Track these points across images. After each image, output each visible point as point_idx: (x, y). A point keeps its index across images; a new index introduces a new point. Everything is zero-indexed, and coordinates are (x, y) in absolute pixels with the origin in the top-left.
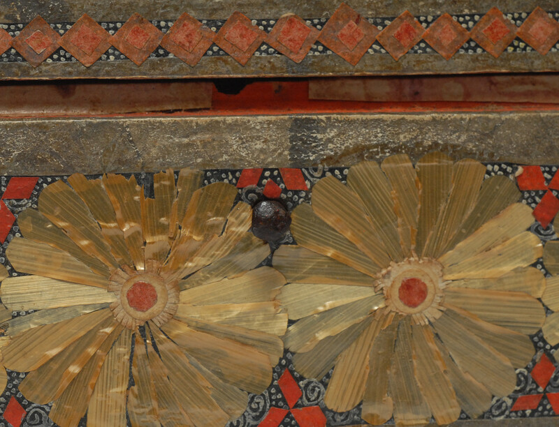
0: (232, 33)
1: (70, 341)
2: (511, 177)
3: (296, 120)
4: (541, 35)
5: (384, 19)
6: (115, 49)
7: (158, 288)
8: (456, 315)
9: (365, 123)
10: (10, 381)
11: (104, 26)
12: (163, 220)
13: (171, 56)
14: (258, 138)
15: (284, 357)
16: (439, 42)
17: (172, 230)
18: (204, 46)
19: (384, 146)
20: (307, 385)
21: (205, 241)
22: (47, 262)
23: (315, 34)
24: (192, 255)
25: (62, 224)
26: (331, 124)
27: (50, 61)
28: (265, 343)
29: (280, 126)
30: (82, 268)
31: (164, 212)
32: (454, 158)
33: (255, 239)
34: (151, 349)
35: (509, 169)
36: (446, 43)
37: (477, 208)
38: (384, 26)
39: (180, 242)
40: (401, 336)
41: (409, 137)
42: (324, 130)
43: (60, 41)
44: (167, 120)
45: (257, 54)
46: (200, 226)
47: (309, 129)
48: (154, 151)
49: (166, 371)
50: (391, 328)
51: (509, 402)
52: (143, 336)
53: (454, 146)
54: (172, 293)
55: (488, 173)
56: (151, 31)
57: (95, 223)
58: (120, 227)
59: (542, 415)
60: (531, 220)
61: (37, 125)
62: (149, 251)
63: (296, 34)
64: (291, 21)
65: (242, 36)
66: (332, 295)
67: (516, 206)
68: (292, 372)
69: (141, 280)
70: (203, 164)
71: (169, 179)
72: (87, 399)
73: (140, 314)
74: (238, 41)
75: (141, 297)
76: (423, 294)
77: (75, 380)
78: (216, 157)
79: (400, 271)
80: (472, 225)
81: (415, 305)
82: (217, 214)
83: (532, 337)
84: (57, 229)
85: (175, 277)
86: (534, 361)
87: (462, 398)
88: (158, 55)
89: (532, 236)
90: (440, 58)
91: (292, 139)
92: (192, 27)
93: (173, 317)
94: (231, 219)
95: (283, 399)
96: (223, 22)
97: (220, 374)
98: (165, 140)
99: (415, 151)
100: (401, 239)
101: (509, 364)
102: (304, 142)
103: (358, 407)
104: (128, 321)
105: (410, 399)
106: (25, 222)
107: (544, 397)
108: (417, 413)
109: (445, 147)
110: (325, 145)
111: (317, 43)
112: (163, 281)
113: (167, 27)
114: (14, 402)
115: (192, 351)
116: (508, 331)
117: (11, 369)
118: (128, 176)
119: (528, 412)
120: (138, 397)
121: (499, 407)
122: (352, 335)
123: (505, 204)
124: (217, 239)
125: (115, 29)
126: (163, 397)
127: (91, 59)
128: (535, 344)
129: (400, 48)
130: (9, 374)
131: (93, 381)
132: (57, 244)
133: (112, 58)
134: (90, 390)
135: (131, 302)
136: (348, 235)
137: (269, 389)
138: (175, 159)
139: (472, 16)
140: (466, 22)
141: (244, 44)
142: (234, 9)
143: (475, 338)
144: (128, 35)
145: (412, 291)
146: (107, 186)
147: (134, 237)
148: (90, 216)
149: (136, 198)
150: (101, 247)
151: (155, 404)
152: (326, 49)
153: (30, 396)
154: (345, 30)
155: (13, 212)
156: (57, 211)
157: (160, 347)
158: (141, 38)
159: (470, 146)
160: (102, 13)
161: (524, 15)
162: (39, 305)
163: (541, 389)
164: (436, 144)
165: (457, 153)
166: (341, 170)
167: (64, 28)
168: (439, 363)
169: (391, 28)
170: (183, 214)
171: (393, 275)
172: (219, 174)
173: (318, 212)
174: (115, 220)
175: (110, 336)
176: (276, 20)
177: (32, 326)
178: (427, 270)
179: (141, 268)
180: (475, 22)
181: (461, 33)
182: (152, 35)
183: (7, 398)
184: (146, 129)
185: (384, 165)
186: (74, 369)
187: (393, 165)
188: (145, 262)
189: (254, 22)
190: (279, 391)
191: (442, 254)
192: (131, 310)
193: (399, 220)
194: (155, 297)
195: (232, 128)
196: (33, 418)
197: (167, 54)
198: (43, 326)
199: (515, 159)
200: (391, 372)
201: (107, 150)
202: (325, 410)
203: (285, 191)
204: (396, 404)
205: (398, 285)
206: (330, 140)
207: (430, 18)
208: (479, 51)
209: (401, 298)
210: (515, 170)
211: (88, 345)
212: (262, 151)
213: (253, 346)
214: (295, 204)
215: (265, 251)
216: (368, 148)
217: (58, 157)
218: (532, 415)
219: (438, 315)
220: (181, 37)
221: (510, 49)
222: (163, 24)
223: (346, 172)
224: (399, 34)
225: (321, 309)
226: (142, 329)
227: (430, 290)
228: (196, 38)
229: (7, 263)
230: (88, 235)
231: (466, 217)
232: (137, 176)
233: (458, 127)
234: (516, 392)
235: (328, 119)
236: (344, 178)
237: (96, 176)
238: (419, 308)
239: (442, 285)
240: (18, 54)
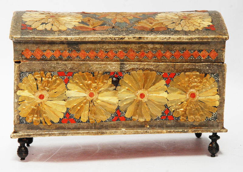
0: (110, 54)
1: (78, 103)
2: (161, 75)
3: (121, 63)
4: (168, 55)
5: (138, 52)
6: (88, 56)
7: (94, 93)
8: (150, 100)
9: (134, 64)
10: (67, 110)
11: (86, 52)
12: (96, 81)
13: (98, 58)
14: (114, 66)
15: (118, 107)
16: (149, 56)
17: (97, 83)
18: (104, 56)
19: (137, 68)
20: (122, 113)
21: (104, 85)
22: (74, 88)
23: (125, 54)
24: (101, 87)
25: (77, 81)
26: (127, 64)
27: (76, 58)
28: (114, 104)
29: (118, 64)
30: (81, 89)
31: (96, 79)
32: (151, 71)
33: (113, 85)
34: (93, 105)
35: (161, 73)
36: (150, 56)
37: (155, 80)
38: (138, 53)
39: (99, 85)
40: (140, 104)
41: (142, 67)
42: (126, 65)
43: (78, 55)
44: (97, 62)
45: (114, 58)
46: (102, 82)
47: (123, 65)
48: (94, 68)
49: (96, 109)
50: (138, 102)
51: (160, 117)
52: (92, 102)
53: (151, 69)
54: (97, 94)
55: (157, 74)
56: (95, 53)
57: (83, 81)
58: (88, 82)
59: (166, 120)
60: (165, 83)
61: (73, 63)
62: (93, 87)
63: (122, 54)
64: (121, 52)
65: (112, 54)
66: (127, 96)
67: (162, 80)
68: (119, 110)
69: (91, 92)
70: (104, 71)
71: (97, 73)
72: (81, 113)
73: (91, 98)
74: (111, 55)
75: (91, 95)
76: (144, 96)
77: (79, 110)
78: (106, 70)
79: (140, 92)
80: (154, 84)
81: (143, 98)
82: (106, 80)
83: (165, 105)
84: (76, 82)
85: (98, 91)
86: (165, 110)
87: (151, 116)
88: (96, 57)
89: (165, 86)
90: (149, 59)
91: (120, 67)
92: (102, 52)
93: (97, 99)
94: (108, 81)
95: (117, 115)
96: (108, 51)
97: (106, 110)
98: (97, 66)
99: (143, 70)
100: (140, 86)
101: (160, 110)
102: (122, 67)
103: (131, 117)
104: (89, 99)
105: (141, 115)
106: (70, 80)
107: (167, 117)
108: (142, 119)
109: (149, 69)
110: (126, 68)
111: (126, 56)
112: (96, 92)
113: (98, 52)
114: (68, 113)
115: (101, 105)
116: (160, 104)
117: (67, 107)
118: (89, 72)
119: (164, 119)
120: (91, 113)
121: (158, 118)
122: (131, 103)
123: (160, 80)
124: (106, 85)
125: (88, 52)
126: (95, 114)
127: (84, 58)
128: (165, 106)
129: (141, 57)
130: (67, 108)
131: (82, 110)
132: (76, 85)
133: (87, 58)
134: (82, 112)
135: (89, 96)
136: (130, 85)
137: (115, 113)
138: (98, 70)
139: (155, 51)
140: (154, 53)
141: (112, 56)
142: (110, 49)
143: (154, 105)
144: (90, 54)
145: (142, 96)
146: (86, 74)
147: (90, 84)
148: (82, 80)
149: (91, 77)
150: (84, 86)
151: (93, 115)
152: (127, 57)
153: (70, 112)
154: (131, 54)
155: (68, 79)
156: (76, 79)
157: (95, 104)
158: (93, 54)
159: (154, 69)
160: (86, 49)
161: (165, 52)
162: (73, 96)
163: (166, 115)
164: (147, 68)
165: (151, 70)
166: (129, 73)
167: (79, 52)
168: (147, 109)
169: (140, 53)
170: (100, 80)
171: (139, 92)
172: (106, 73)
173: (125, 80)
174: (87, 81)
175: (85, 102)
176: (118, 51)
177: (71, 100)
178: (145, 92)
179: (91, 89)
180: (156, 53)
181: (153, 55)
182: (95, 54)
183: (66, 113)
184: (93, 64)
185: (137, 72)
186: (79, 108)
187: (139, 72)
188: (92, 89)
189: (114, 52)
190: (117, 113)
191: (148, 89)
192: (90, 97)
193: (140, 82)
194: (94, 95)
195: (109, 64)
196: (71, 116)
197: (97, 57)
198: (73, 100)
199: (162, 72)
200: (138, 111)
201: (86, 68)
202: (125, 117)
203: (119, 76)
204: (139, 117)
205: (140, 94)
206: (127, 67)
207: (147, 52)
208: (156, 58)
209: (140, 97)
210: (162, 73)
211: (81, 104)
212: (114, 69)
213: (112, 105)
214: (121, 79)
215: (114, 87)
216: (134, 69)
217: (77, 69)
218: (164, 120)
219: (147, 100)
220: (100, 54)
221: (162, 58)
222: (97, 52)
223: (130, 73)
224: (141, 55)
225: (125, 98)
226: (91, 101)
227: (146, 96)
228: (103, 55)
229: (67, 88)
230: (82, 83)
231: (153, 82)
232: (91, 72)
233: (151, 65)
234: (162, 115)
235: (127, 63)
236: (130, 74)
237: (84, 72)
238: (143, 99)
239: (148, 95)
240: (70, 57)
